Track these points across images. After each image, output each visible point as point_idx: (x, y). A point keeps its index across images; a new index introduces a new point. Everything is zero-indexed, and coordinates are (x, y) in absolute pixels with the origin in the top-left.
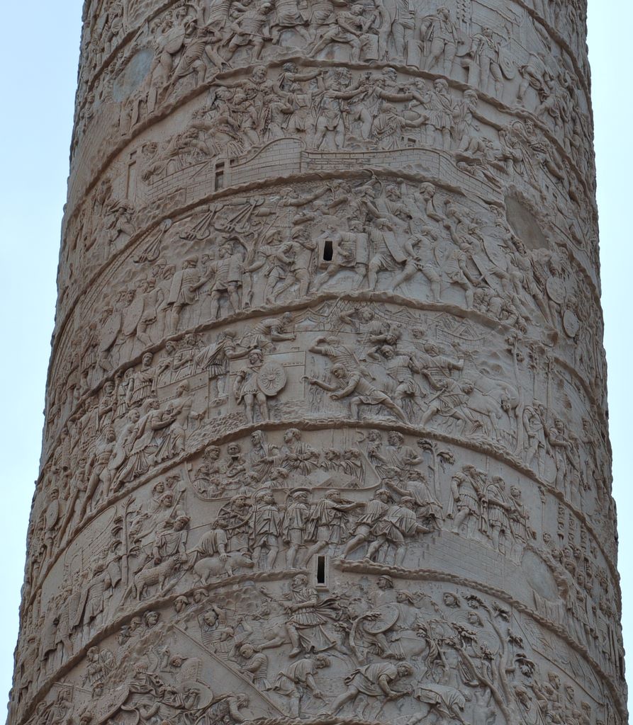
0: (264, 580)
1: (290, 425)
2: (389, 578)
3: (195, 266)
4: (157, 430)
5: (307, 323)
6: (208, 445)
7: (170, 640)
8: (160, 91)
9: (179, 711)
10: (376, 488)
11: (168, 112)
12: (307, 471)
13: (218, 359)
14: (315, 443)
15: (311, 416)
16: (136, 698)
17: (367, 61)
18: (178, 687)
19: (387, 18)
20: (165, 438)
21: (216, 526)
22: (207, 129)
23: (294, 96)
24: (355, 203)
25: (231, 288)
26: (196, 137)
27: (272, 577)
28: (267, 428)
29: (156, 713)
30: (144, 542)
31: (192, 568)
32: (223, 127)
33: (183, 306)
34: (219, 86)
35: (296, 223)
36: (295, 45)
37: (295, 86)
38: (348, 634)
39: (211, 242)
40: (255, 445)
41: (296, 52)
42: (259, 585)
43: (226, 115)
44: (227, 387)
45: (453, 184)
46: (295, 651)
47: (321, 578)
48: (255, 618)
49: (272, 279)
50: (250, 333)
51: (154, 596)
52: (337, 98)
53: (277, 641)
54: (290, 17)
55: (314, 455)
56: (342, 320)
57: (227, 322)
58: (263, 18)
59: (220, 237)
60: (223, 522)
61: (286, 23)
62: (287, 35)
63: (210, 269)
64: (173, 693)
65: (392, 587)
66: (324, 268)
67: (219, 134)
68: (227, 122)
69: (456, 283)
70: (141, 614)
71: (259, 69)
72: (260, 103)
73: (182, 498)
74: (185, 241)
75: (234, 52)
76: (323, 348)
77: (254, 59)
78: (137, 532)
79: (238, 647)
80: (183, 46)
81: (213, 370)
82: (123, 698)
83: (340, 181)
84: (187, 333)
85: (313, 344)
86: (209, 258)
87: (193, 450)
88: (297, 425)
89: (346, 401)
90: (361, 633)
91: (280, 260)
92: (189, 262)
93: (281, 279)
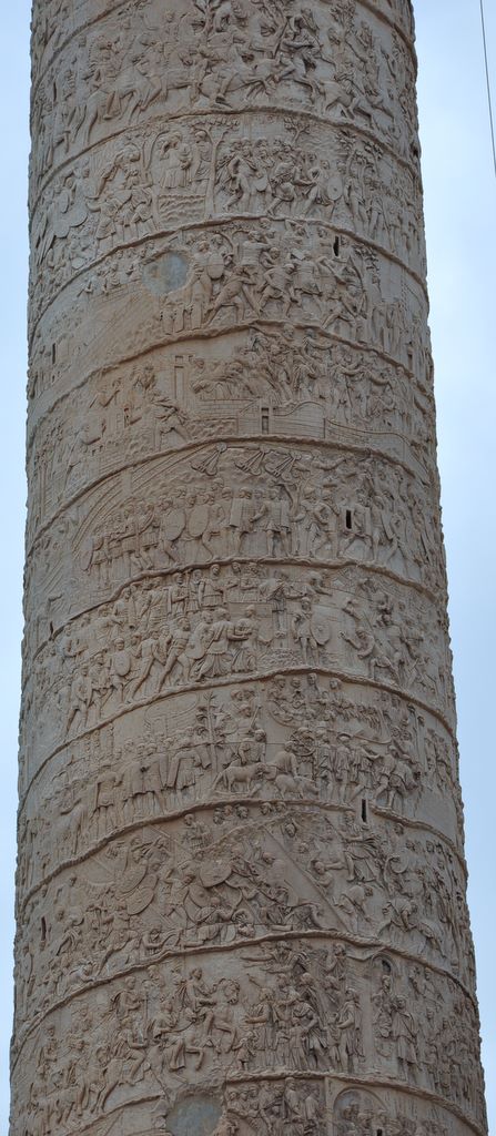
0: (327, 809)
1: (335, 675)
2: (401, 825)
3: (250, 498)
4: (231, 641)
5: (338, 582)
6: (278, 673)
7: (260, 837)
8: (205, 312)
9: (273, 903)
10: (389, 744)
11: (214, 335)
12: (347, 719)
13: (278, 595)
14: (351, 695)
15: (348, 671)
16: (236, 877)
17: (361, 342)
18: (270, 882)
19: (370, 305)
20: (239, 649)
21: (289, 749)
22: (250, 368)
23: (316, 363)
24: (361, 476)
25: (284, 532)
26: (241, 372)
27: (332, 808)
28: (320, 672)
29: (255, 898)
30: (228, 739)
31: (273, 780)
32: (264, 372)
33: (244, 533)
34: (257, 330)
35: (325, 486)
36: (313, 312)
37: (316, 353)
38: (382, 870)
39: (262, 481)
40: (310, 685)
41: (315, 321)
42: (324, 811)
43: (266, 362)
44: (286, 623)
45: (412, 468)
46: (352, 877)
47: (364, 819)
48: (322, 840)
49: (312, 534)
50: (301, 580)
51: (243, 794)
52: (346, 374)
53: (338, 865)
54: (309, 285)
55: (351, 706)
56: (360, 585)
57: (281, 563)
58: (288, 277)
59: (270, 479)
60: (295, 748)
61: (307, 290)
62: (307, 300)
63: (263, 508)
64: (268, 886)
65: (402, 833)
66: (347, 534)
67: (261, 378)
68: (267, 370)
69: (416, 561)
70: (234, 804)
71: (289, 327)
72: (291, 360)
73: (259, 713)
74: (240, 471)
75: (267, 302)
76: (351, 609)
77: (284, 315)
78: (222, 728)
79: (314, 862)
80: (223, 276)
81: (275, 604)
82: (227, 875)
83: (352, 455)
84: (252, 561)
85: (345, 605)
86: (262, 496)
87: (266, 674)
88: (340, 676)
89: (367, 661)
90: (391, 871)
91: (316, 517)
92: (246, 493)
93: (318, 535)
